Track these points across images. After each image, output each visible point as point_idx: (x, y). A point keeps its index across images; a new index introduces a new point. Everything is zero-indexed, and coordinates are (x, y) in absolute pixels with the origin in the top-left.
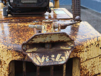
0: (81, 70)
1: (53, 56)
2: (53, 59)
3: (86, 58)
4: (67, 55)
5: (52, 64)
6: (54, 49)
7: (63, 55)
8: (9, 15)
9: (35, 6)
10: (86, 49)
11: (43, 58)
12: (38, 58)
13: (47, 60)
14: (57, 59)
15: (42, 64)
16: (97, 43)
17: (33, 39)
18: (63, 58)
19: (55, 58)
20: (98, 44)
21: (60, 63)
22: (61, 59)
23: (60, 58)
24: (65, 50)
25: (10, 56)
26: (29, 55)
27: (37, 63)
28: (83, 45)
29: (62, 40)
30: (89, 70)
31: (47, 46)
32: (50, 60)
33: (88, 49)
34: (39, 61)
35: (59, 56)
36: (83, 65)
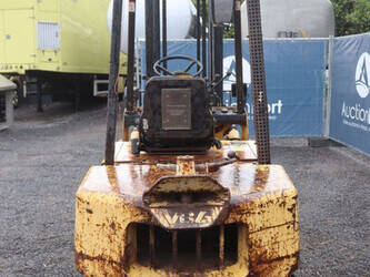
0: (250, 246)
1: (192, 214)
2: (192, 219)
3: (259, 225)
4: (216, 213)
5: (189, 227)
6: (196, 204)
7: (209, 214)
8: (142, 152)
9: (184, 136)
10: (258, 210)
11: (176, 217)
12: (168, 217)
13: (182, 220)
14: (197, 220)
15: (172, 227)
16: (281, 201)
17: (160, 185)
18: (209, 218)
19: (195, 217)
20: (284, 203)
21: (201, 226)
22: (204, 220)
23: (204, 218)
24: (214, 206)
25: (128, 215)
26: (153, 211)
27: (166, 225)
28: (252, 203)
29: (206, 188)
30: (267, 248)
31: (185, 199)
32: (186, 220)
33: (263, 209)
34: (168, 220)
35: (201, 214)
36: (253, 237)
